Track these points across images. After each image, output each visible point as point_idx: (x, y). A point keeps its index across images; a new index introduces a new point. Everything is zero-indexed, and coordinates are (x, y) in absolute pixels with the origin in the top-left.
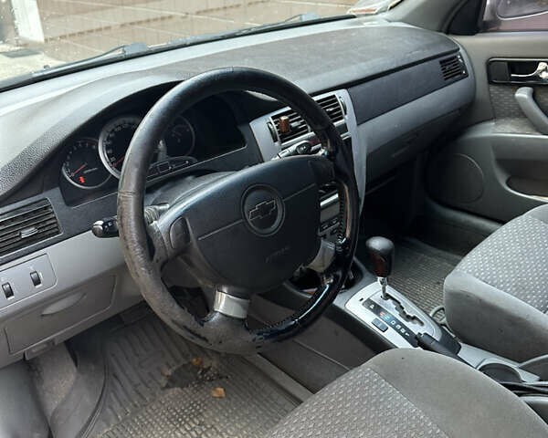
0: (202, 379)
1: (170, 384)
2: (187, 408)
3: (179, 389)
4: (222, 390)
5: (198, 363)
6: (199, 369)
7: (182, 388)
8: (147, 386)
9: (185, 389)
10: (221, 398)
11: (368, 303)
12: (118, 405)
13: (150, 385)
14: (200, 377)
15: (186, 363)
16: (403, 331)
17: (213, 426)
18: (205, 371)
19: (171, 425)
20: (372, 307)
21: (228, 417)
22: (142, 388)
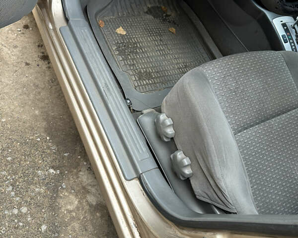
0: (165, 19)
1: (149, 12)
2: (155, 29)
3: (153, 17)
4: (174, 30)
5: (165, 10)
6: (164, 13)
7: (154, 18)
8: (136, 6)
9: (156, 19)
10: (173, 33)
11: (284, 25)
12: (120, 7)
13: (138, 7)
14: (164, 17)
15: (159, 6)
16: (293, 47)
17: (166, 44)
18: (167, 16)
19: (146, 33)
20: (285, 28)
21: (174, 44)
22: (134, 6)
